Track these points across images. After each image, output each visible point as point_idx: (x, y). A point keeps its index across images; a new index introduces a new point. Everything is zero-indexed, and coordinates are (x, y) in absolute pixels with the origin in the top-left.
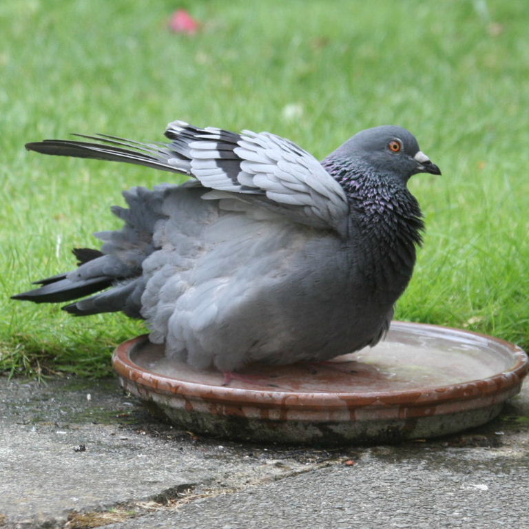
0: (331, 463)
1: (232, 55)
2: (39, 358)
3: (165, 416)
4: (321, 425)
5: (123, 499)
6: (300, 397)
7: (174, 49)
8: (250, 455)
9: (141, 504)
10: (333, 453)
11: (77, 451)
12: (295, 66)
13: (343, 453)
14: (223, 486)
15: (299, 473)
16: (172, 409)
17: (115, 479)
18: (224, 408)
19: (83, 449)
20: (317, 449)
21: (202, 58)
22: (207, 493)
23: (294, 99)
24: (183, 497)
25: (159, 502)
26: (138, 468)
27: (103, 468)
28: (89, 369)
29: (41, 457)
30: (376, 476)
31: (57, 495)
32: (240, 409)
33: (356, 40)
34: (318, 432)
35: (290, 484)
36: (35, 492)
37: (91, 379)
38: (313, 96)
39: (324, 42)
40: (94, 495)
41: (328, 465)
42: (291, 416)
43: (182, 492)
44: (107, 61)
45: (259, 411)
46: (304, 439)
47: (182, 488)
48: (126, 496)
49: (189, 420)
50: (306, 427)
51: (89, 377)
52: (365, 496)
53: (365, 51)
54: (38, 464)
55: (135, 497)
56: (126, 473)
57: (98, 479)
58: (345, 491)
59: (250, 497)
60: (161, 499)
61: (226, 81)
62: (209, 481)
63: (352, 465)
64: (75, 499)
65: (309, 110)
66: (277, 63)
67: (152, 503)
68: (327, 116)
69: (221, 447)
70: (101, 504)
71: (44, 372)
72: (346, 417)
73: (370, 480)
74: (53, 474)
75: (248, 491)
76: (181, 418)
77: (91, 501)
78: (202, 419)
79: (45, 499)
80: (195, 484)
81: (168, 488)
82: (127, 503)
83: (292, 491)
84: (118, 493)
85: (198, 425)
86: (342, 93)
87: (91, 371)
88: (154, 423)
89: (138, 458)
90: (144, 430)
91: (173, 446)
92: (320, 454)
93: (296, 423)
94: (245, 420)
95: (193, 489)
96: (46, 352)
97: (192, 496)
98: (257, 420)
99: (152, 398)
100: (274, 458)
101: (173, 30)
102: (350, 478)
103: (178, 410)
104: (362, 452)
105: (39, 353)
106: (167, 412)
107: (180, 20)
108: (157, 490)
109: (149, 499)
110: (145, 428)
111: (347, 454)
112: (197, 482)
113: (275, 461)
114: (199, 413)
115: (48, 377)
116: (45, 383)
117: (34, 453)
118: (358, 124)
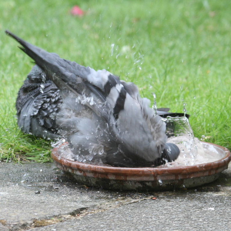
0: (146, 198)
1: (98, 25)
2: (19, 154)
3: (74, 178)
4: (142, 182)
5: (56, 214)
7: (73, 23)
8: (111, 195)
9: (64, 216)
10: (147, 194)
11: (36, 193)
12: (126, 29)
13: (151, 194)
14: (100, 208)
15: (133, 203)
16: (77, 175)
17: (53, 205)
18: (100, 175)
19: (39, 193)
20: (140, 193)
21: (86, 26)
22: (93, 211)
23: (126, 43)
24: (82, 213)
25: (72, 215)
26: (63, 201)
27: (47, 201)
28: (41, 158)
29: (21, 196)
30: (166, 204)
31: (28, 212)
32: (107, 175)
33: (153, 18)
34: (140, 185)
35: (128, 208)
36: (18, 211)
37: (41, 163)
39: (138, 20)
40: (44, 212)
41: (145, 200)
42: (128, 179)
43: (82, 211)
44: (44, 28)
45: (115, 176)
46: (134, 188)
47: (82, 209)
48: (58, 212)
49: (85, 180)
50: (135, 183)
52: (161, 213)
53: (156, 23)
54: (20, 199)
55: (62, 213)
56: (58, 203)
57: (46, 205)
58: (152, 210)
59: (111, 213)
60: (73, 214)
61: (96, 36)
62: (94, 206)
63: (155, 199)
64: (36, 214)
66: (118, 29)
67: (69, 216)
69: (99, 192)
70: (47, 216)
71: (21, 160)
72: (152, 179)
73: (163, 206)
74: (26, 203)
75: (111, 210)
76: (81, 179)
77: (43, 215)
78: (90, 180)
79: (23, 214)
80: (88, 208)
81: (76, 209)
82: (58, 216)
83: (130, 211)
84: (55, 211)
85: (89, 183)
86: (147, 41)
87: (41, 160)
88: (69, 181)
89: (63, 197)
90: (65, 185)
91: (78, 192)
92: (141, 195)
93: (131, 181)
94: (109, 180)
95: (87, 210)
96: (22, 152)
97: (87, 213)
98: (114, 180)
99: (68, 171)
101: (72, 14)
102: (154, 205)
103: (80, 176)
104: (159, 194)
105: (19, 151)
106: (75, 177)
107: (75, 10)
108: (71, 210)
109: (68, 214)
111: (153, 195)
112: (88, 206)
113: (122, 198)
114: (89, 177)
115: (23, 162)
116: (22, 165)
117: (17, 195)
118: (154, 55)
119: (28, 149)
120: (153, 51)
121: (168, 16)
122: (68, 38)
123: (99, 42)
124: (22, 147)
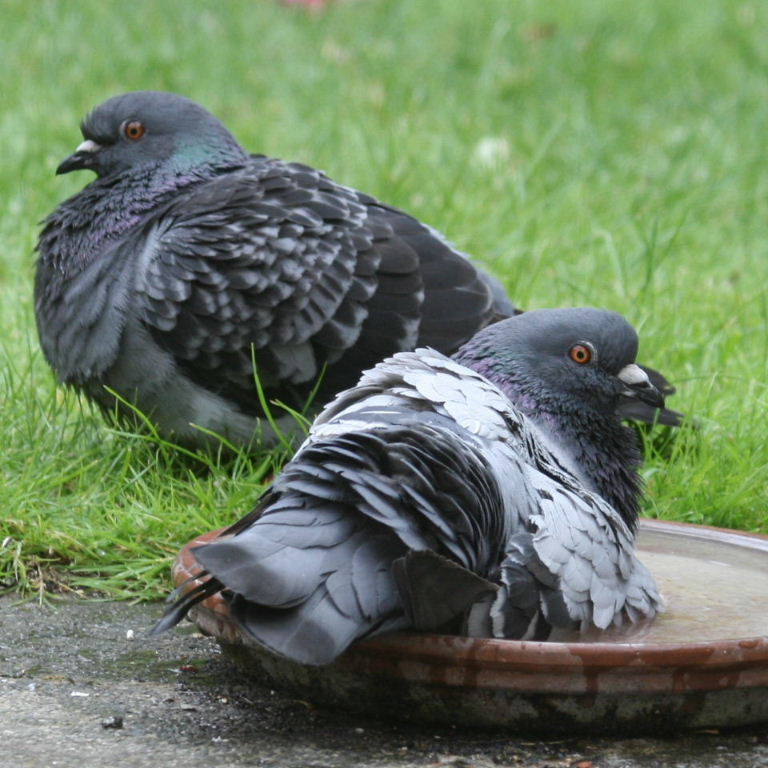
0: (551, 764)
1: (385, 48)
2: (42, 564)
3: (263, 672)
4: (536, 698)
6: (502, 647)
7: (284, 32)
8: (410, 747)
10: (556, 748)
11: (106, 727)
12: (496, 71)
13: (572, 748)
16: (275, 660)
18: (367, 661)
19: (118, 725)
20: (527, 740)
21: (331, 50)
23: (496, 130)
26: (213, 761)
27: (151, 758)
28: (131, 585)
29: (44, 736)
32: (395, 664)
33: (606, 29)
34: (530, 711)
37: (131, 604)
38: (529, 124)
39: (548, 31)
42: (485, 680)
44: (166, 50)
45: (428, 668)
46: (504, 721)
49: (305, 681)
50: (510, 700)
51: (130, 599)
53: (619, 50)
54: (39, 748)
61: (376, 94)
65: (522, 149)
66: (465, 65)
68: (551, 162)
69: (360, 730)
71: (51, 587)
72: (580, 685)
76: (290, 676)
78: (328, 680)
85: (320, 691)
86: (580, 122)
87: (133, 590)
88: (242, 683)
89: (213, 744)
90: (224, 696)
91: (276, 726)
92: (533, 749)
93: (492, 693)
94: (404, 685)
96: (56, 554)
98: (423, 684)
99: (241, 641)
100: (452, 753)
104: (606, 747)
105: (43, 554)
106: (267, 665)
110: (226, 692)
111: (581, 750)
113: (453, 759)
115: (56, 597)
116: (53, 607)
117: (31, 729)
118: (605, 178)
119: (79, 544)
120: (604, 161)
121: (668, 22)
122: (259, 94)
123: (384, 116)
124: (57, 534)
